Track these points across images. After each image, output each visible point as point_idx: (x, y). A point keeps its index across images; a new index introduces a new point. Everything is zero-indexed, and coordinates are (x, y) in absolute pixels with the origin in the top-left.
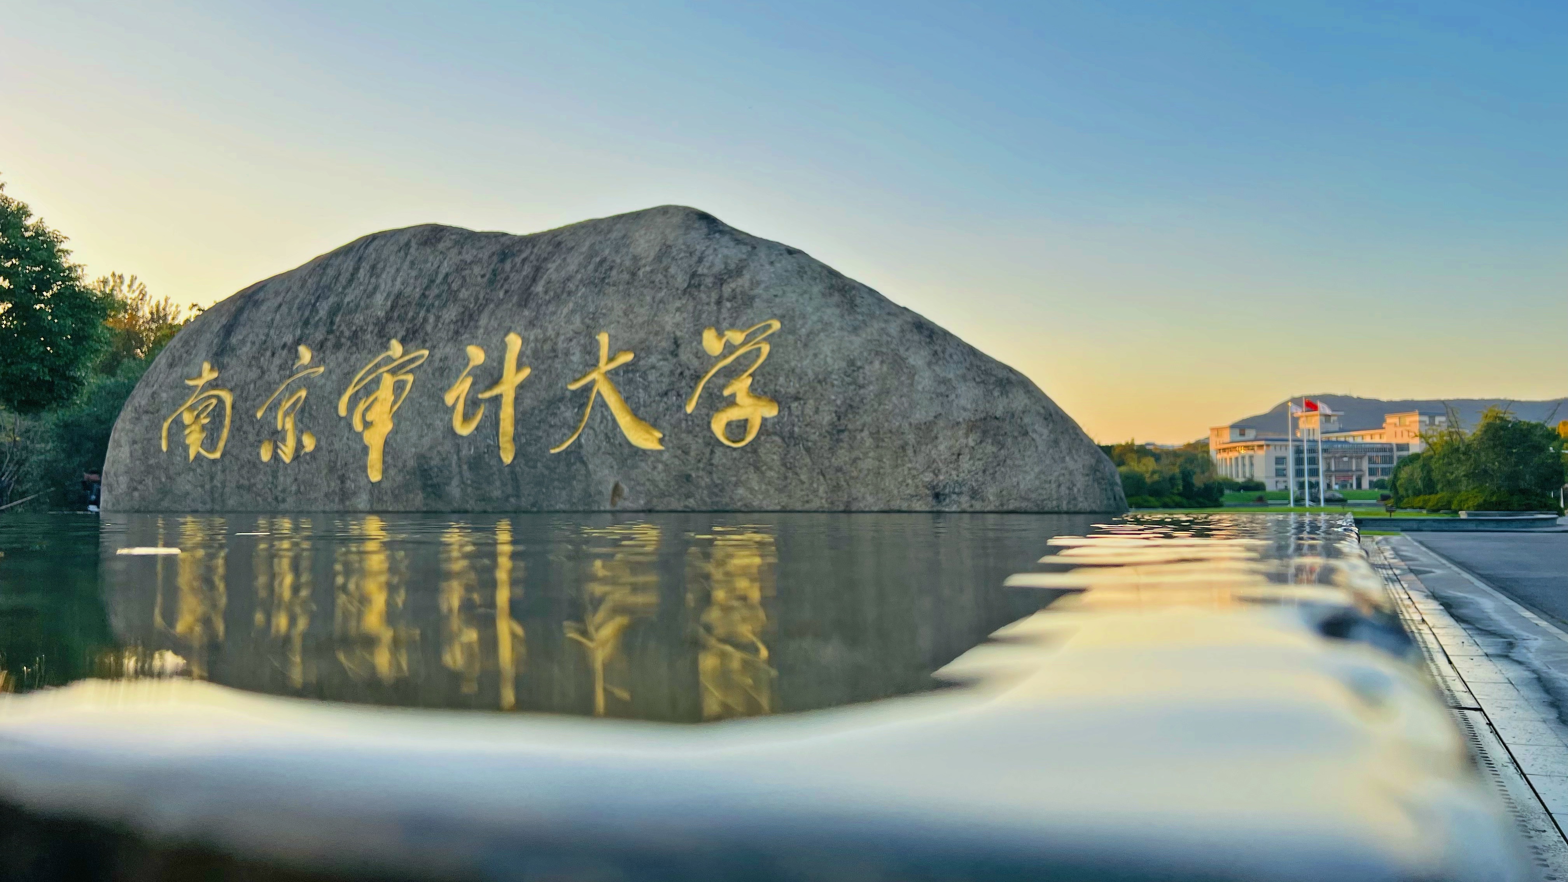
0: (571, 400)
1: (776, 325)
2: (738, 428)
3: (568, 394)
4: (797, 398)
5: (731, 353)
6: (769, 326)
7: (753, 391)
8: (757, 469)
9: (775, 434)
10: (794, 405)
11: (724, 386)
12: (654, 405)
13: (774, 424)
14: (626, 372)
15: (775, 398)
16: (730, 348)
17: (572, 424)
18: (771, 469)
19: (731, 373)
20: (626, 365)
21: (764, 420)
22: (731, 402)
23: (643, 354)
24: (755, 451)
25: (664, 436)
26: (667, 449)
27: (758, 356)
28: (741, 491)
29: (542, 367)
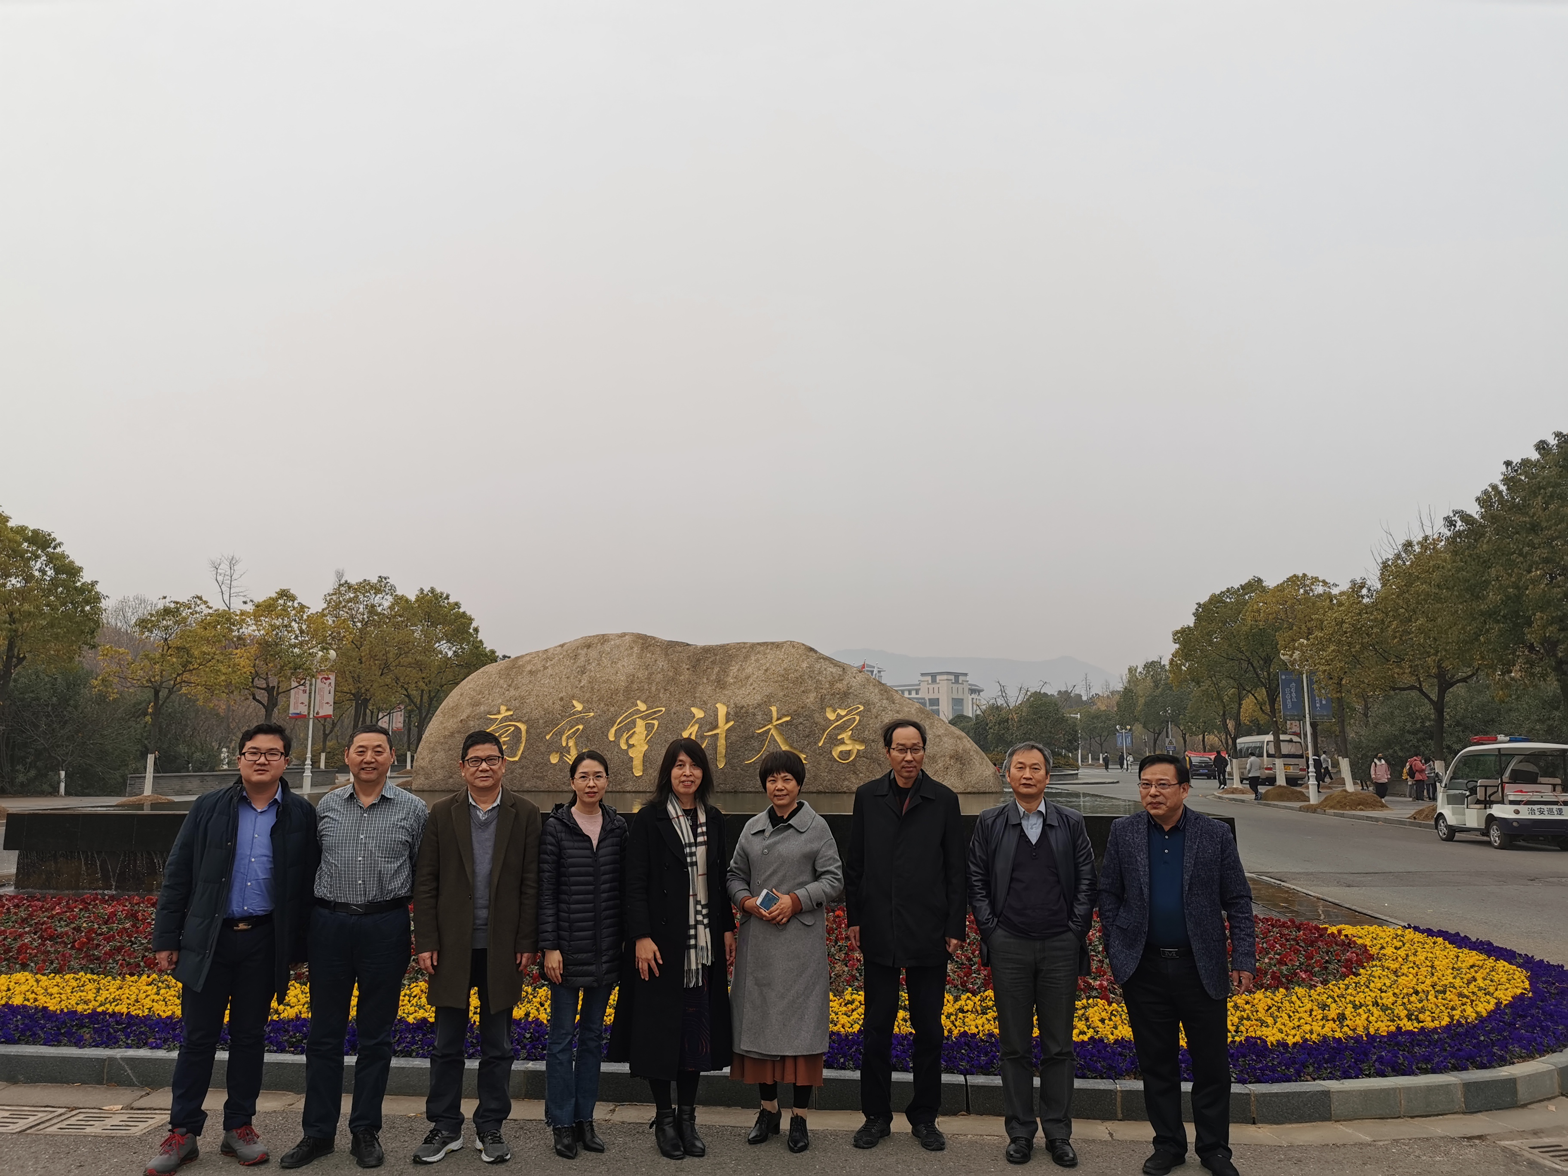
0: (757, 737)
1: (862, 708)
2: (846, 754)
3: (756, 734)
4: (873, 741)
5: (841, 719)
6: (859, 708)
7: (852, 738)
8: (855, 773)
9: (864, 757)
10: (873, 744)
11: (839, 734)
12: (802, 742)
13: (864, 752)
14: (787, 725)
15: (863, 741)
16: (840, 717)
17: (757, 749)
18: (861, 773)
19: (842, 728)
20: (787, 721)
21: (858, 750)
22: (842, 742)
23: (796, 717)
24: (854, 765)
25: (807, 756)
26: (809, 763)
27: (854, 721)
28: (846, 783)
29: (741, 721)
